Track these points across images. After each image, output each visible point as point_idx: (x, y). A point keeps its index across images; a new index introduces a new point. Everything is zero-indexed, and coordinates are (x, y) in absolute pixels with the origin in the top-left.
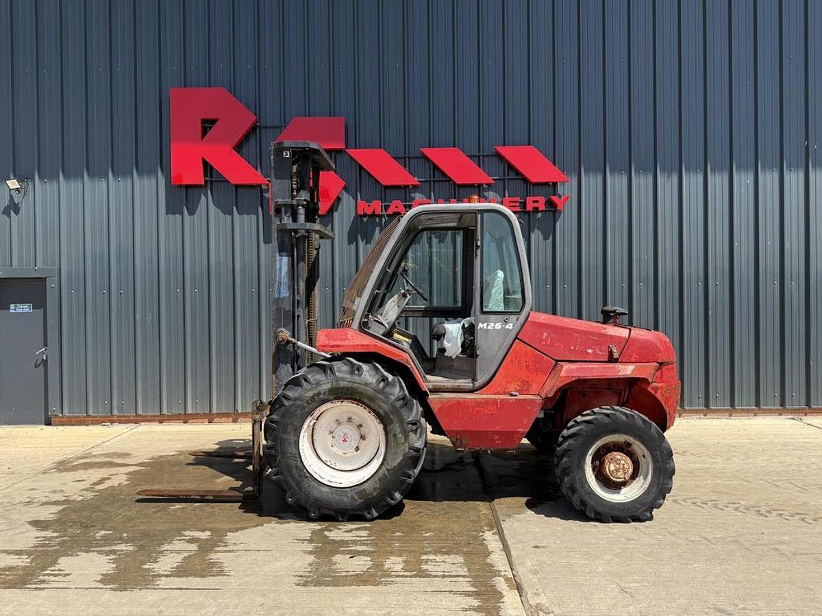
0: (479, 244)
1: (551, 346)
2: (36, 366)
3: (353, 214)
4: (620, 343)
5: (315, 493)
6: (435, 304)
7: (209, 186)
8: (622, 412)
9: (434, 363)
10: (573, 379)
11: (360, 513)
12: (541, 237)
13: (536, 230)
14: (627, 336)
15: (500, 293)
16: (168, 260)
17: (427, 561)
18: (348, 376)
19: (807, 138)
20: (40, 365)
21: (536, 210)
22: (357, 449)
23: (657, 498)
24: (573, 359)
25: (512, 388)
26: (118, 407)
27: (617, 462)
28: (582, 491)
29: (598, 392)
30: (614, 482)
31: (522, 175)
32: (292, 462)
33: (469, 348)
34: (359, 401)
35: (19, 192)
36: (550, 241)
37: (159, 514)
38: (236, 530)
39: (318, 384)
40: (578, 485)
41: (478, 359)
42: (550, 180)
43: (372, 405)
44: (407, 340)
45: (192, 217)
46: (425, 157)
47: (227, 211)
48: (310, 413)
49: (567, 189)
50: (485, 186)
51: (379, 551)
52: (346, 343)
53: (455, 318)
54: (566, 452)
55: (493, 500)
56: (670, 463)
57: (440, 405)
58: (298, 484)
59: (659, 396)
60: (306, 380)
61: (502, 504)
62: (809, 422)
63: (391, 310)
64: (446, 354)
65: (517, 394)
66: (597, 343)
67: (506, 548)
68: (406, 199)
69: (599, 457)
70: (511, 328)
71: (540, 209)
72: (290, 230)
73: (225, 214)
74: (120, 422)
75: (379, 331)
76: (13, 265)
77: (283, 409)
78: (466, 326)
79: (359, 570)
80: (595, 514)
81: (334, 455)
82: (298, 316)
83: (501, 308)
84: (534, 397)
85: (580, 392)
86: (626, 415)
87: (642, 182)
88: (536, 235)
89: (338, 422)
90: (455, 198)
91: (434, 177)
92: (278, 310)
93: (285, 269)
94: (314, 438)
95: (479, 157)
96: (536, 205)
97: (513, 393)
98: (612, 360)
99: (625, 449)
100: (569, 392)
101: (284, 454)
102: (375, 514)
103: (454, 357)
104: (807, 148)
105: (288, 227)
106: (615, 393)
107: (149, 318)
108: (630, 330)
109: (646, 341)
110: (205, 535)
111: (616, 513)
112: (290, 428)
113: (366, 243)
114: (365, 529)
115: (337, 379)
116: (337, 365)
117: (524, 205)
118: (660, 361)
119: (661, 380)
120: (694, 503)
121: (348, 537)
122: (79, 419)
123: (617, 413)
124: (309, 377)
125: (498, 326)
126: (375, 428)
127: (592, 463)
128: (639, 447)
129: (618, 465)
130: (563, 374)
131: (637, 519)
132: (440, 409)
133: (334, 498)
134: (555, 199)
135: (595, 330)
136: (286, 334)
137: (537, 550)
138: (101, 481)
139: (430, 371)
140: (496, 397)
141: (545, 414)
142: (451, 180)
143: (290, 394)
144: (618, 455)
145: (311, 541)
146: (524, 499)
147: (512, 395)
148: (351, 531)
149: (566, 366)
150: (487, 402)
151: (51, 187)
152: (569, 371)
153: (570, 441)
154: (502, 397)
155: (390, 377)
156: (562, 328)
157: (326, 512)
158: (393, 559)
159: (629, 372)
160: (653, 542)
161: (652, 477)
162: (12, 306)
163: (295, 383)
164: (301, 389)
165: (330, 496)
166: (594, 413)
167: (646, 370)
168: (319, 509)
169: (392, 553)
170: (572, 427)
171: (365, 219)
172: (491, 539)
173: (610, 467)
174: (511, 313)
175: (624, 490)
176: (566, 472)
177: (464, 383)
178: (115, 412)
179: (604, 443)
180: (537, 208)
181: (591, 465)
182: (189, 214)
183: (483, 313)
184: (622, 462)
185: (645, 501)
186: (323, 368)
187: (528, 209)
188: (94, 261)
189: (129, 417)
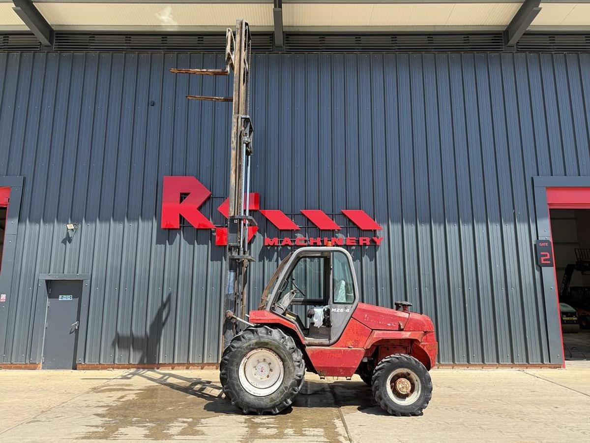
0: (332, 267)
1: (369, 321)
2: (71, 333)
3: (262, 245)
4: (404, 321)
5: (246, 399)
6: (308, 298)
7: (182, 229)
8: (404, 356)
9: (309, 331)
10: (380, 339)
11: (269, 410)
12: (368, 259)
13: (365, 255)
14: (408, 317)
15: (343, 293)
16: (155, 270)
17: (305, 430)
18: (265, 335)
19: (514, 208)
20: (72, 332)
21: (365, 245)
22: (268, 376)
23: (424, 403)
24: (380, 329)
25: (350, 344)
26: (118, 359)
27: (403, 383)
28: (385, 399)
29: (395, 348)
30: (402, 394)
31: (357, 225)
32: (235, 382)
33: (327, 322)
34: (270, 349)
35: (73, 231)
36: (373, 262)
37: (161, 412)
38: (206, 418)
39: (250, 339)
40: (383, 396)
41: (332, 328)
42: (373, 229)
43: (277, 351)
44: (293, 318)
45: (170, 246)
46: (303, 214)
47: (191, 242)
48: (245, 355)
49: (382, 234)
50: (336, 231)
51: (281, 427)
52: (264, 318)
53: (320, 305)
54: (377, 377)
55: (340, 407)
56: (430, 384)
57: (312, 353)
58: (238, 394)
59: (425, 349)
60: (243, 337)
61: (344, 409)
62: (527, 372)
63: (286, 301)
64: (315, 325)
65: (352, 347)
66: (393, 321)
67: (345, 426)
68: (292, 237)
69: (394, 381)
70: (348, 311)
71: (367, 244)
72: (236, 259)
73: (190, 244)
74: (118, 368)
75: (280, 312)
76: (65, 272)
77: (231, 353)
78: (326, 310)
79: (272, 433)
80: (392, 412)
81: (256, 380)
82: (238, 304)
83: (344, 300)
84: (361, 349)
85: (385, 347)
86: (407, 358)
87: (423, 229)
88: (365, 259)
89: (259, 362)
90: (319, 237)
91: (308, 225)
92: (228, 300)
93: (232, 279)
94: (246, 370)
95: (333, 215)
96: (365, 242)
97: (350, 347)
98: (401, 330)
99: (406, 376)
100: (380, 347)
101: (231, 377)
102: (278, 412)
103: (319, 327)
104: (514, 213)
105: (235, 257)
106: (404, 348)
107: (141, 305)
108: (409, 314)
109: (418, 320)
110: (190, 420)
111: (403, 411)
112: (235, 364)
113: (269, 261)
114: (273, 418)
115: (260, 337)
116: (259, 329)
117: (358, 242)
118: (425, 331)
119: (426, 340)
120: (446, 409)
121: (264, 421)
122: (93, 366)
123: (402, 357)
124: (245, 336)
125: (342, 310)
126: (278, 364)
127: (391, 384)
128: (414, 376)
129: (403, 385)
130: (375, 336)
131: (414, 415)
132: (312, 355)
133: (257, 402)
134: (375, 239)
135: (392, 314)
136: (231, 313)
137: (361, 427)
138: (122, 397)
139: (307, 335)
140: (341, 348)
141: (368, 360)
142: (317, 227)
143: (235, 345)
144: (403, 380)
145: (245, 423)
146: (357, 407)
147: (349, 348)
148: (265, 419)
149: (376, 332)
150: (336, 351)
151: (91, 226)
152: (378, 335)
153: (379, 372)
154: (345, 348)
155: (287, 337)
156: (375, 312)
157: (252, 410)
158: (289, 430)
159: (408, 336)
160: (420, 424)
161: (421, 392)
162: (60, 296)
163: (238, 339)
164: (240, 343)
165: (254, 401)
166: (391, 357)
167: (417, 335)
168: (249, 407)
169: (287, 427)
170: (380, 364)
171: (269, 248)
172: (338, 423)
173: (399, 386)
174: (349, 303)
175: (407, 399)
176: (377, 388)
177: (325, 341)
178: (116, 362)
179: (396, 373)
180: (366, 244)
181: (390, 385)
182: (169, 244)
183: (334, 303)
184: (406, 383)
185: (418, 404)
186: (252, 331)
187: (360, 244)
188: (112, 270)
189: (124, 365)
